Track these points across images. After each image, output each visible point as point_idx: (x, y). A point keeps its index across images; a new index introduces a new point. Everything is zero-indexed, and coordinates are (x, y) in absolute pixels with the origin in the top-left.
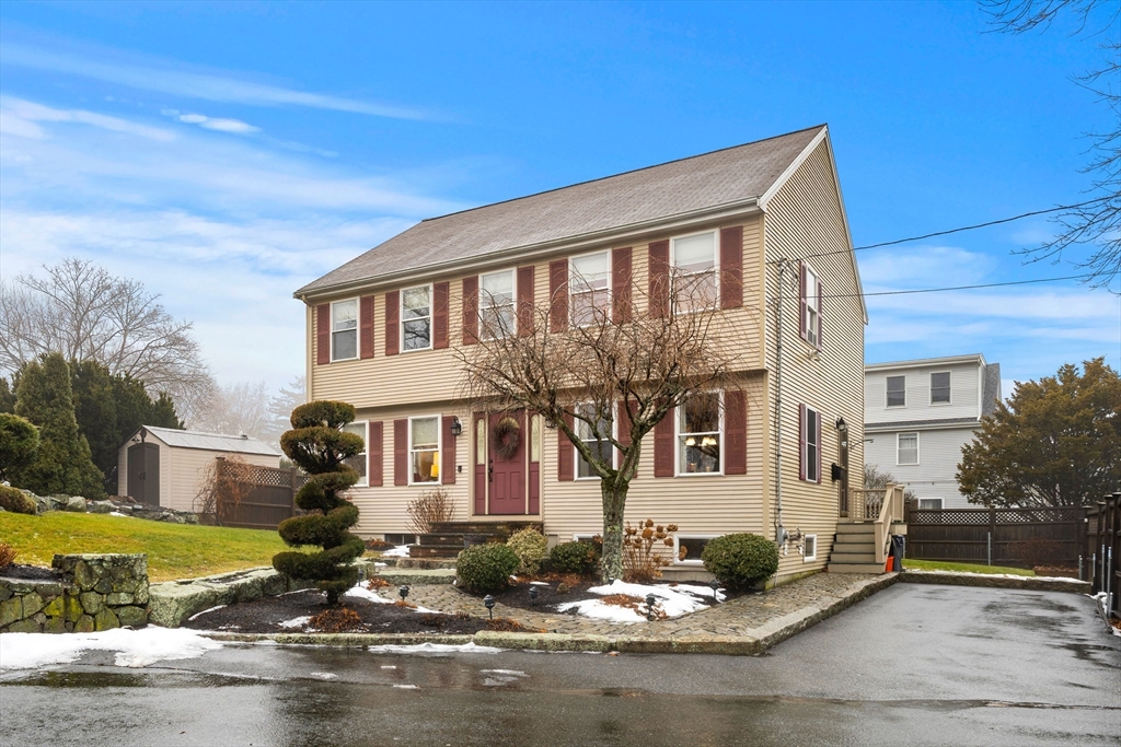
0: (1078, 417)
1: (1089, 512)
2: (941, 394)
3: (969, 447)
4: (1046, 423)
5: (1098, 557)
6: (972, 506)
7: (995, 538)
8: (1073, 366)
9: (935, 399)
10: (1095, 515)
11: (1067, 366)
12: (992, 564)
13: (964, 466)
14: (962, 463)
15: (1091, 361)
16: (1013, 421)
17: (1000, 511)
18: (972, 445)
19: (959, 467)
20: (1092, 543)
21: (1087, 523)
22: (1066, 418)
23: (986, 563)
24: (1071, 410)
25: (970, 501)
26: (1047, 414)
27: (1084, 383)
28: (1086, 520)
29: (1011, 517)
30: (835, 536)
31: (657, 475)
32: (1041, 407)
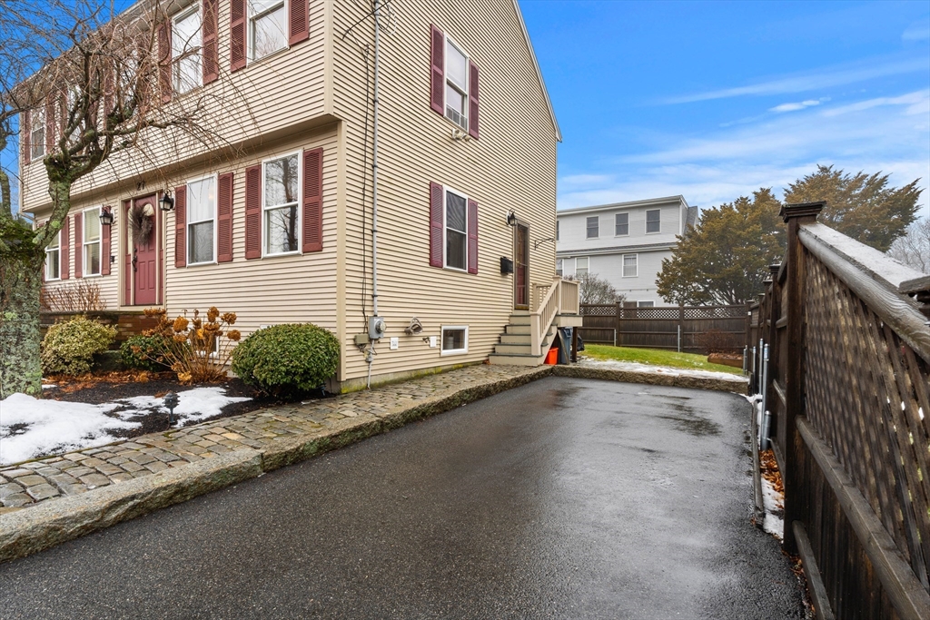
0: (748, 232)
1: (752, 306)
2: (653, 225)
3: (668, 261)
4: (722, 238)
5: (758, 350)
6: (667, 305)
7: (683, 329)
8: (747, 198)
9: (649, 230)
10: (756, 308)
11: (742, 198)
12: (681, 351)
13: (663, 275)
14: (661, 272)
15: (759, 191)
16: (699, 239)
17: (688, 308)
18: (671, 260)
19: (658, 275)
20: (754, 334)
21: (751, 316)
22: (738, 233)
23: (676, 350)
24: (743, 226)
25: (666, 301)
26: (724, 230)
27: (753, 208)
28: (749, 313)
29: (697, 314)
30: (505, 327)
31: (249, 258)
32: (718, 226)
